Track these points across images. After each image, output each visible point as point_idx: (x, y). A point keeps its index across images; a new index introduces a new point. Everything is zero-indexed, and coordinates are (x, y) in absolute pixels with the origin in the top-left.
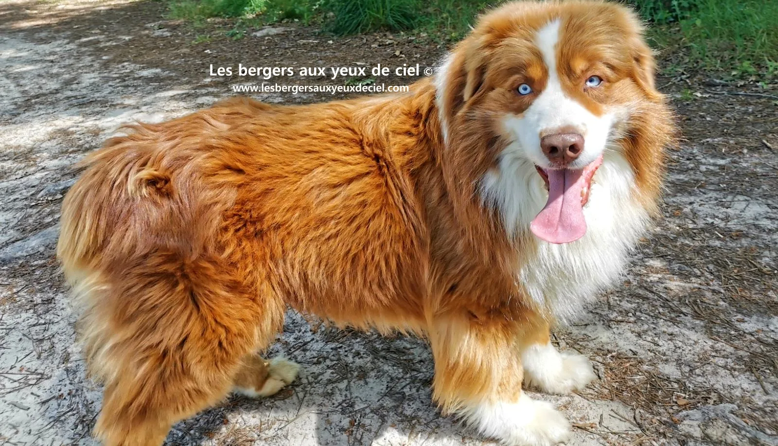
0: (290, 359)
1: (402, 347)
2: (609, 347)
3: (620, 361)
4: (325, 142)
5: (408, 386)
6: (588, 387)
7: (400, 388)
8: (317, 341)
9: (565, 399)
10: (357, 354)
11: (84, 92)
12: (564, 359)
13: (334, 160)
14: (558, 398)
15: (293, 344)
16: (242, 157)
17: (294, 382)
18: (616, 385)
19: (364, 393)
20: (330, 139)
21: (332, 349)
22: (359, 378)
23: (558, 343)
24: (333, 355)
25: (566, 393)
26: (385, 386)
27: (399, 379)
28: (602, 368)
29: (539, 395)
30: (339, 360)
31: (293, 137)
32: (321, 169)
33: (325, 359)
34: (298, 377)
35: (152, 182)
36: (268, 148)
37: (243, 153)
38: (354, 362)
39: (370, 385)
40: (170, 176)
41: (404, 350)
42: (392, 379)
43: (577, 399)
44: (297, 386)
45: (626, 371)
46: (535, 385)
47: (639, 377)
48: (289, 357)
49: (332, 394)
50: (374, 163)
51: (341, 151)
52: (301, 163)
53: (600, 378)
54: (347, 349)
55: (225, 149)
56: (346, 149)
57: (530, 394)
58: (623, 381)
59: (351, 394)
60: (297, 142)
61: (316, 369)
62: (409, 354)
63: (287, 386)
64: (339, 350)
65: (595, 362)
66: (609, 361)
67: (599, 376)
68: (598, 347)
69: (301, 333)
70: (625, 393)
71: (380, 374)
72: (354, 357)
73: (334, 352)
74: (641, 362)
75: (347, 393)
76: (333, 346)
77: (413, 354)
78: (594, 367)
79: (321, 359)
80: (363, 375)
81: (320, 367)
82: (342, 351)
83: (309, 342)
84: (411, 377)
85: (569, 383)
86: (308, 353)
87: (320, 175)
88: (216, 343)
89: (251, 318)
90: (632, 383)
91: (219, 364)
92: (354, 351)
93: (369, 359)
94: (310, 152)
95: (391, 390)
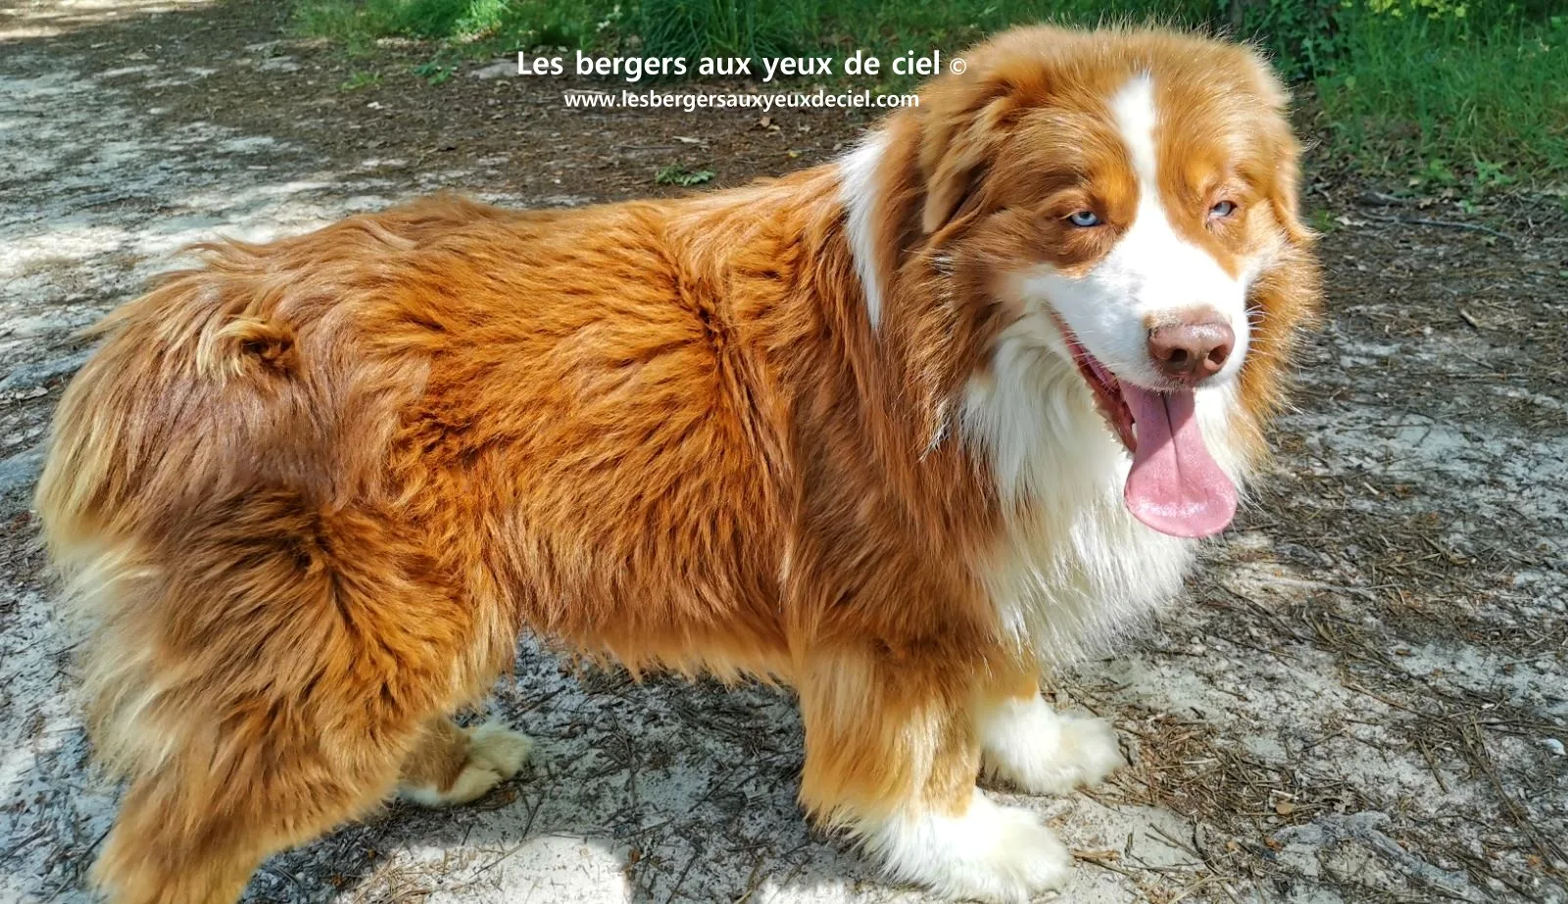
0: (513, 727)
1: (744, 703)
2: (1152, 704)
3: (1170, 730)
4: (606, 274)
5: (754, 781)
6: (1107, 780)
7: (736, 784)
8: (572, 692)
9: (1060, 805)
10: (653, 717)
11: (107, 179)
12: (1063, 727)
13: (621, 312)
14: (1048, 801)
15: (522, 697)
16: (439, 299)
17: (519, 773)
18: (1160, 776)
19: (663, 795)
20: (616, 268)
21: (601, 707)
22: (654, 764)
23: (1053, 695)
24: (603, 721)
25: (1065, 793)
26: (706, 781)
27: (735, 767)
28: (1135, 744)
29: (1010, 797)
30: (615, 729)
31: (543, 261)
32: (594, 328)
33: (586, 727)
34: (529, 764)
35: (254, 346)
36: (490, 281)
37: (441, 290)
38: (645, 733)
39: (675, 780)
40: (293, 335)
41: (748, 709)
42: (720, 767)
43: (1085, 803)
44: (526, 782)
45: (1182, 750)
46: (1006, 777)
47: (1206, 761)
48: (512, 723)
49: (597, 797)
50: (698, 324)
51: (635, 295)
52: (558, 312)
53: (1131, 763)
54: (631, 708)
55: (405, 282)
56: (645, 291)
57: (994, 795)
58: (1176, 769)
59: (635, 797)
60: (549, 273)
61: (566, 748)
62: (758, 718)
63: (505, 783)
64: (615, 709)
65: (1122, 732)
66: (1151, 729)
67: (1129, 759)
68: (1131, 701)
69: (539, 676)
70: (1177, 793)
71: (697, 757)
72: (644, 724)
73: (605, 714)
74: (1211, 732)
75: (629, 795)
76: (605, 701)
77: (765, 717)
78: (1120, 742)
79: (578, 728)
80: (662, 758)
81: (575, 743)
82: (621, 712)
83: (555, 694)
84: (759, 764)
85: (1071, 774)
86: (551, 717)
87: (591, 341)
88: (377, 687)
89: (449, 637)
90: (1193, 773)
91: (378, 730)
92: (645, 711)
93: (677, 727)
94: (575, 292)
95: (717, 788)
